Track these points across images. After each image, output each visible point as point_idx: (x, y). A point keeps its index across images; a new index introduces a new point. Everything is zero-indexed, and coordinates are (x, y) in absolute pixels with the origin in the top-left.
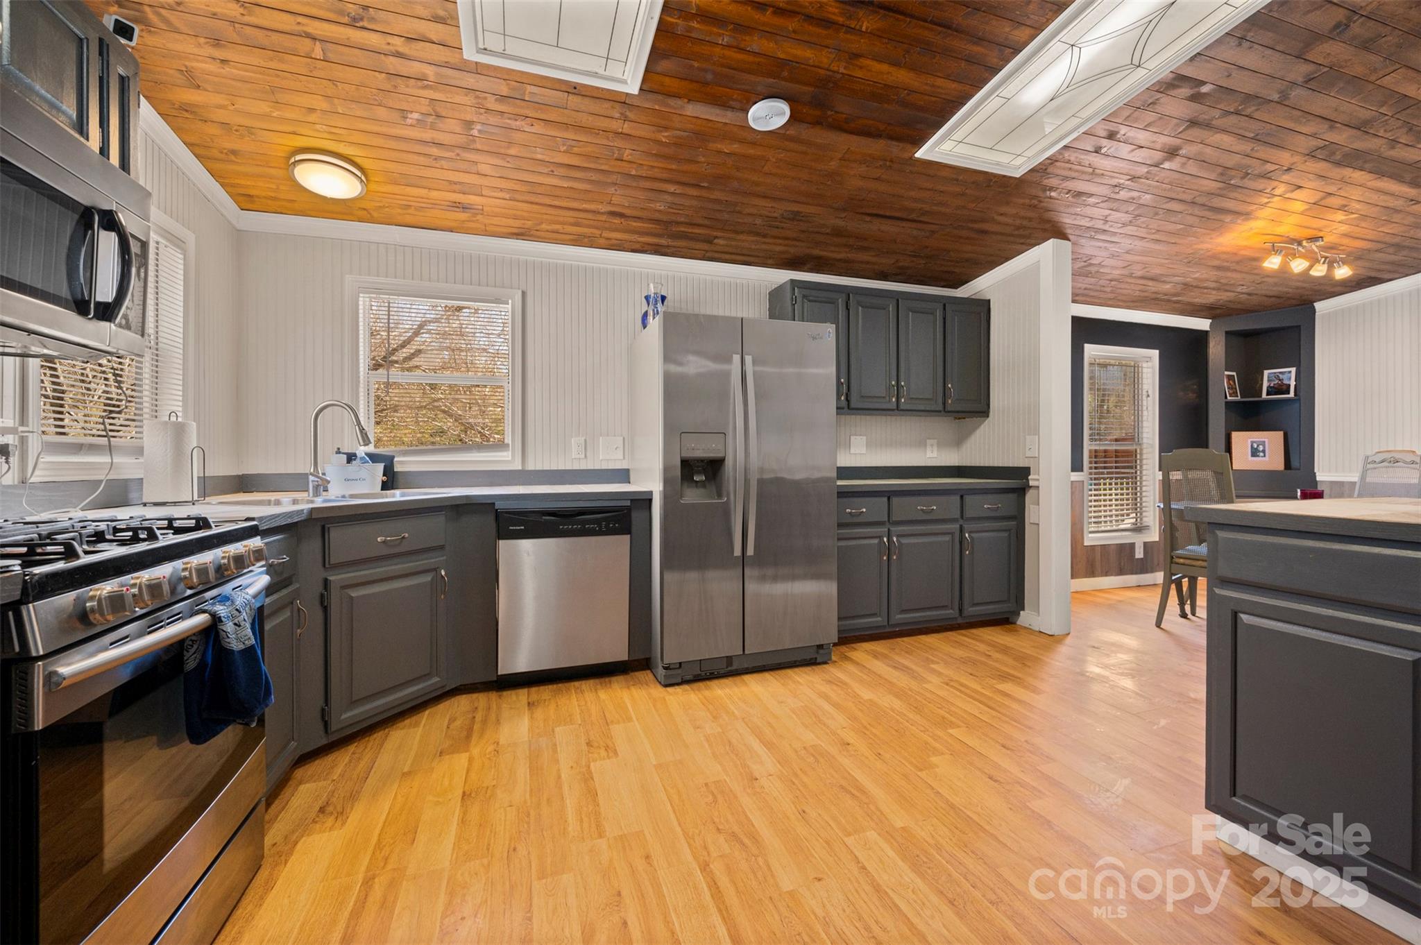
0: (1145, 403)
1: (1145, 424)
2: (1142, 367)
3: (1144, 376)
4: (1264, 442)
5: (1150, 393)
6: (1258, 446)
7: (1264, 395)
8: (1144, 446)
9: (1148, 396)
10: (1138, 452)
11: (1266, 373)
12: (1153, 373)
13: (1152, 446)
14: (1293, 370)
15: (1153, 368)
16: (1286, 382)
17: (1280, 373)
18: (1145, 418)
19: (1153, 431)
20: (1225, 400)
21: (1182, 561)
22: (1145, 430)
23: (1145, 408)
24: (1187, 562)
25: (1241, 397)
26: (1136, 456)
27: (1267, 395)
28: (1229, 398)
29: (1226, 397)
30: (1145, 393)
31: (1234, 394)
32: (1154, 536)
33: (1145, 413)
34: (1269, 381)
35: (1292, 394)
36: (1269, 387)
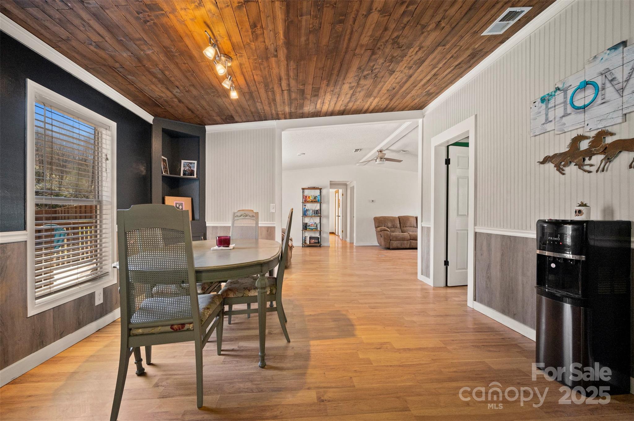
0: (104, 165)
1: (104, 184)
2: (101, 132)
3: (104, 141)
4: (182, 203)
5: (109, 157)
6: (179, 206)
7: (182, 175)
8: (104, 203)
9: (107, 159)
10: (98, 207)
11: (183, 161)
12: (112, 140)
13: (111, 203)
14: (196, 162)
15: (112, 136)
16: (192, 169)
17: (189, 163)
18: (104, 178)
19: (112, 190)
20: (162, 175)
21: (140, 331)
22: (105, 189)
23: (104, 170)
24: (147, 331)
25: (170, 174)
26: (96, 212)
27: (183, 175)
28: (164, 173)
29: (162, 173)
30: (104, 156)
31: (166, 171)
32: (113, 280)
33: (104, 174)
34: (184, 167)
35: (195, 176)
36: (184, 171)
